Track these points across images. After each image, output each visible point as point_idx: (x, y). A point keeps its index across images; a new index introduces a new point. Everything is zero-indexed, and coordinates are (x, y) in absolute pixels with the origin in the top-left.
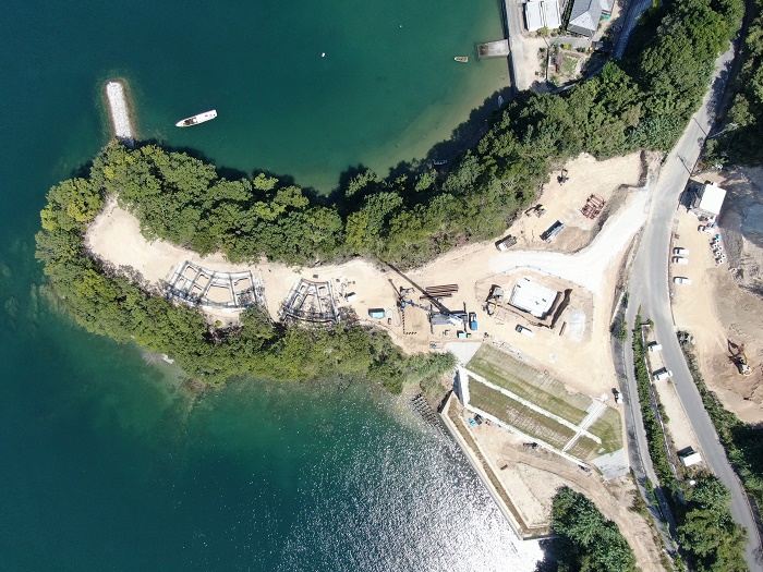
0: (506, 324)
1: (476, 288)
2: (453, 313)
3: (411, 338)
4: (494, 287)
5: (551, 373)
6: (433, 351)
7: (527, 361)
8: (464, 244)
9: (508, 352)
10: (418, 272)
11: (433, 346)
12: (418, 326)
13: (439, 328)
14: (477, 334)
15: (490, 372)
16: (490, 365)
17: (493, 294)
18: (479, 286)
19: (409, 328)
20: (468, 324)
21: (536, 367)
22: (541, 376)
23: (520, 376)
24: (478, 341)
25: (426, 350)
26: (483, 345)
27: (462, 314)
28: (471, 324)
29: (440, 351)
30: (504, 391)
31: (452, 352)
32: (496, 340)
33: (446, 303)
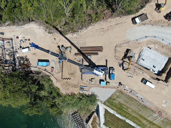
0: (135, 77)
1: (115, 50)
2: (98, 67)
3: (67, 82)
4: (128, 51)
5: (163, 114)
6: (81, 92)
7: (147, 104)
8: (109, 17)
9: (134, 97)
10: (75, 35)
11: (82, 89)
12: (72, 74)
13: (87, 76)
14: (114, 83)
15: (120, 109)
16: (120, 104)
17: (127, 55)
18: (118, 49)
19: (66, 75)
20: (107, 76)
21: (153, 108)
22: (156, 115)
23: (140, 113)
24: (114, 87)
25: (76, 91)
26: (117, 91)
27: (104, 68)
28: (110, 76)
29: (87, 93)
30: (128, 121)
31: (96, 93)
32: (127, 87)
33: (94, 59)
